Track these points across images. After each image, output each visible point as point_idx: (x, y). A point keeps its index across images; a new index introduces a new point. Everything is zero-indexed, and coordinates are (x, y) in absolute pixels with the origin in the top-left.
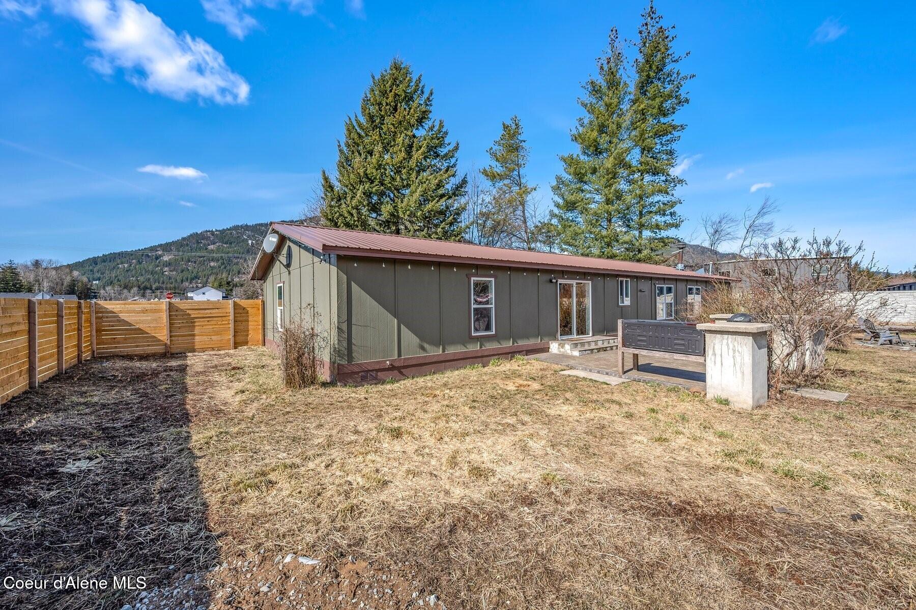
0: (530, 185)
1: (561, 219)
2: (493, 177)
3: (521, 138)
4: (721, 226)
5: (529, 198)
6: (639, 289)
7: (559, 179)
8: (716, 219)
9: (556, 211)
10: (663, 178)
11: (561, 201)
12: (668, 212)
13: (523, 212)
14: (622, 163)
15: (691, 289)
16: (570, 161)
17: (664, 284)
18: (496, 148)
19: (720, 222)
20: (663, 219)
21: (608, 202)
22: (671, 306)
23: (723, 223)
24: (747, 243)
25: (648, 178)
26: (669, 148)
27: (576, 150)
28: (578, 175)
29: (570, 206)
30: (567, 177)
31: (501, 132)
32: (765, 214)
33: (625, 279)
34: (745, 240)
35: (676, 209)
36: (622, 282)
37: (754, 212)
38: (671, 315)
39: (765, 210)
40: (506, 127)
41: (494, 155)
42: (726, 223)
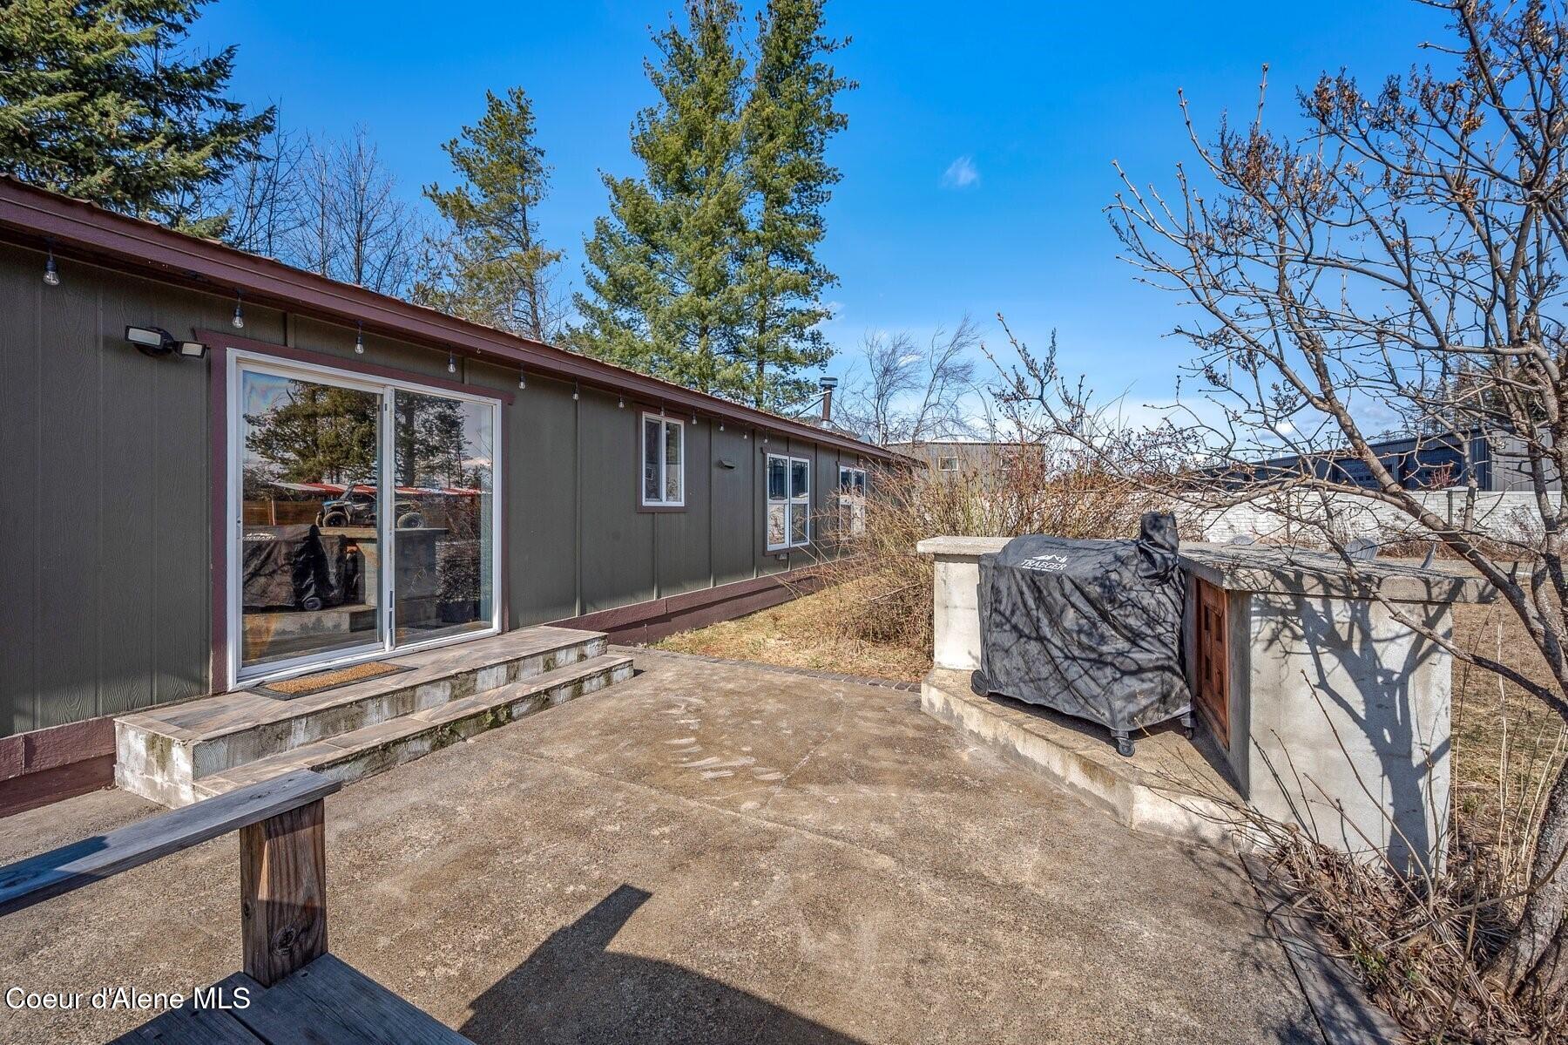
0: (548, 248)
1: (600, 318)
2: (456, 208)
3: (533, 141)
4: (894, 361)
5: (541, 275)
6: (715, 459)
7: (602, 228)
8: (887, 346)
9: (590, 296)
10: (801, 267)
11: (603, 278)
12: (807, 331)
13: (534, 307)
14: (730, 215)
15: (846, 477)
16: (622, 191)
17: (787, 453)
18: (467, 145)
19: (894, 351)
20: (800, 346)
21: (703, 291)
22: (805, 512)
23: (898, 354)
24: (933, 399)
25: (775, 262)
26: (813, 213)
27: (639, 172)
28: (641, 224)
29: (623, 292)
30: (617, 226)
31: (483, 111)
32: (962, 345)
33: (664, 420)
34: (930, 392)
35: (820, 326)
36: (654, 428)
37: (947, 339)
38: (802, 538)
39: (960, 340)
40: (496, 106)
41: (462, 161)
42: (904, 354)
